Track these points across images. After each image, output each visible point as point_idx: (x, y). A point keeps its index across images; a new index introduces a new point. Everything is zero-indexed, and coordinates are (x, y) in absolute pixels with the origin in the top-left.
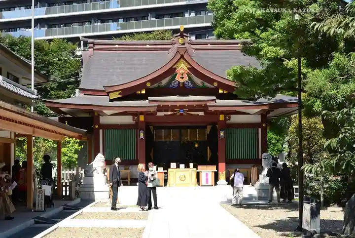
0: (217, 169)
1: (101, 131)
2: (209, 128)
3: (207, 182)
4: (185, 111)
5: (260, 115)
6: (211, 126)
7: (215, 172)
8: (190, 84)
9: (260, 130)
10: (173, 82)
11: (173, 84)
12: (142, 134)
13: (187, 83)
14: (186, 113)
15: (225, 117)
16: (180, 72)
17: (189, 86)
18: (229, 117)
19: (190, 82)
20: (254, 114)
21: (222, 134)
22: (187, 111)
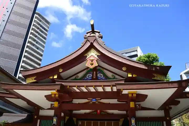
1: (39, 121)
4: (97, 100)
5: (163, 111)
6: (123, 119)
8: (102, 77)
9: (165, 123)
10: (88, 75)
11: (87, 77)
12: (55, 120)
13: (100, 76)
14: (98, 102)
15: (135, 105)
16: (90, 59)
17: (101, 78)
18: (139, 105)
19: (102, 75)
20: (159, 109)
21: (133, 121)
22: (99, 100)
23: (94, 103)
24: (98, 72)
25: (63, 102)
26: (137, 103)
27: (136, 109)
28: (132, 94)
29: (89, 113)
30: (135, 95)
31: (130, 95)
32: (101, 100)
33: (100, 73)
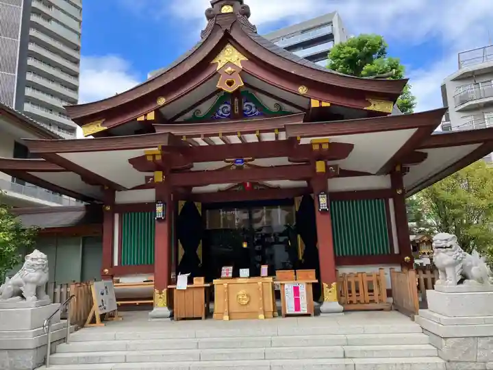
0: (318, 276)
1: (117, 216)
2: (298, 201)
3: (297, 307)
4: (246, 161)
5: (389, 176)
6: (301, 198)
7: (313, 284)
8: (253, 110)
9: (391, 201)
10: (220, 108)
11: (221, 112)
12: (159, 209)
13: (248, 108)
14: (249, 165)
15: (327, 167)
16: (226, 71)
17: (252, 113)
18: (336, 167)
19: (253, 105)
20: (378, 174)
21: (323, 201)
22: (250, 160)
23: (240, 168)
24: (243, 100)
25: (173, 171)
26: (330, 163)
27: (328, 174)
28: (320, 145)
29: (227, 191)
30: (325, 147)
31: (316, 147)
32: (253, 160)
33: (247, 101)
